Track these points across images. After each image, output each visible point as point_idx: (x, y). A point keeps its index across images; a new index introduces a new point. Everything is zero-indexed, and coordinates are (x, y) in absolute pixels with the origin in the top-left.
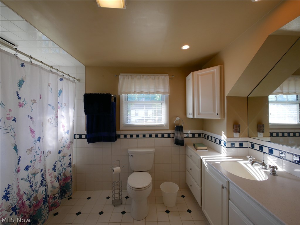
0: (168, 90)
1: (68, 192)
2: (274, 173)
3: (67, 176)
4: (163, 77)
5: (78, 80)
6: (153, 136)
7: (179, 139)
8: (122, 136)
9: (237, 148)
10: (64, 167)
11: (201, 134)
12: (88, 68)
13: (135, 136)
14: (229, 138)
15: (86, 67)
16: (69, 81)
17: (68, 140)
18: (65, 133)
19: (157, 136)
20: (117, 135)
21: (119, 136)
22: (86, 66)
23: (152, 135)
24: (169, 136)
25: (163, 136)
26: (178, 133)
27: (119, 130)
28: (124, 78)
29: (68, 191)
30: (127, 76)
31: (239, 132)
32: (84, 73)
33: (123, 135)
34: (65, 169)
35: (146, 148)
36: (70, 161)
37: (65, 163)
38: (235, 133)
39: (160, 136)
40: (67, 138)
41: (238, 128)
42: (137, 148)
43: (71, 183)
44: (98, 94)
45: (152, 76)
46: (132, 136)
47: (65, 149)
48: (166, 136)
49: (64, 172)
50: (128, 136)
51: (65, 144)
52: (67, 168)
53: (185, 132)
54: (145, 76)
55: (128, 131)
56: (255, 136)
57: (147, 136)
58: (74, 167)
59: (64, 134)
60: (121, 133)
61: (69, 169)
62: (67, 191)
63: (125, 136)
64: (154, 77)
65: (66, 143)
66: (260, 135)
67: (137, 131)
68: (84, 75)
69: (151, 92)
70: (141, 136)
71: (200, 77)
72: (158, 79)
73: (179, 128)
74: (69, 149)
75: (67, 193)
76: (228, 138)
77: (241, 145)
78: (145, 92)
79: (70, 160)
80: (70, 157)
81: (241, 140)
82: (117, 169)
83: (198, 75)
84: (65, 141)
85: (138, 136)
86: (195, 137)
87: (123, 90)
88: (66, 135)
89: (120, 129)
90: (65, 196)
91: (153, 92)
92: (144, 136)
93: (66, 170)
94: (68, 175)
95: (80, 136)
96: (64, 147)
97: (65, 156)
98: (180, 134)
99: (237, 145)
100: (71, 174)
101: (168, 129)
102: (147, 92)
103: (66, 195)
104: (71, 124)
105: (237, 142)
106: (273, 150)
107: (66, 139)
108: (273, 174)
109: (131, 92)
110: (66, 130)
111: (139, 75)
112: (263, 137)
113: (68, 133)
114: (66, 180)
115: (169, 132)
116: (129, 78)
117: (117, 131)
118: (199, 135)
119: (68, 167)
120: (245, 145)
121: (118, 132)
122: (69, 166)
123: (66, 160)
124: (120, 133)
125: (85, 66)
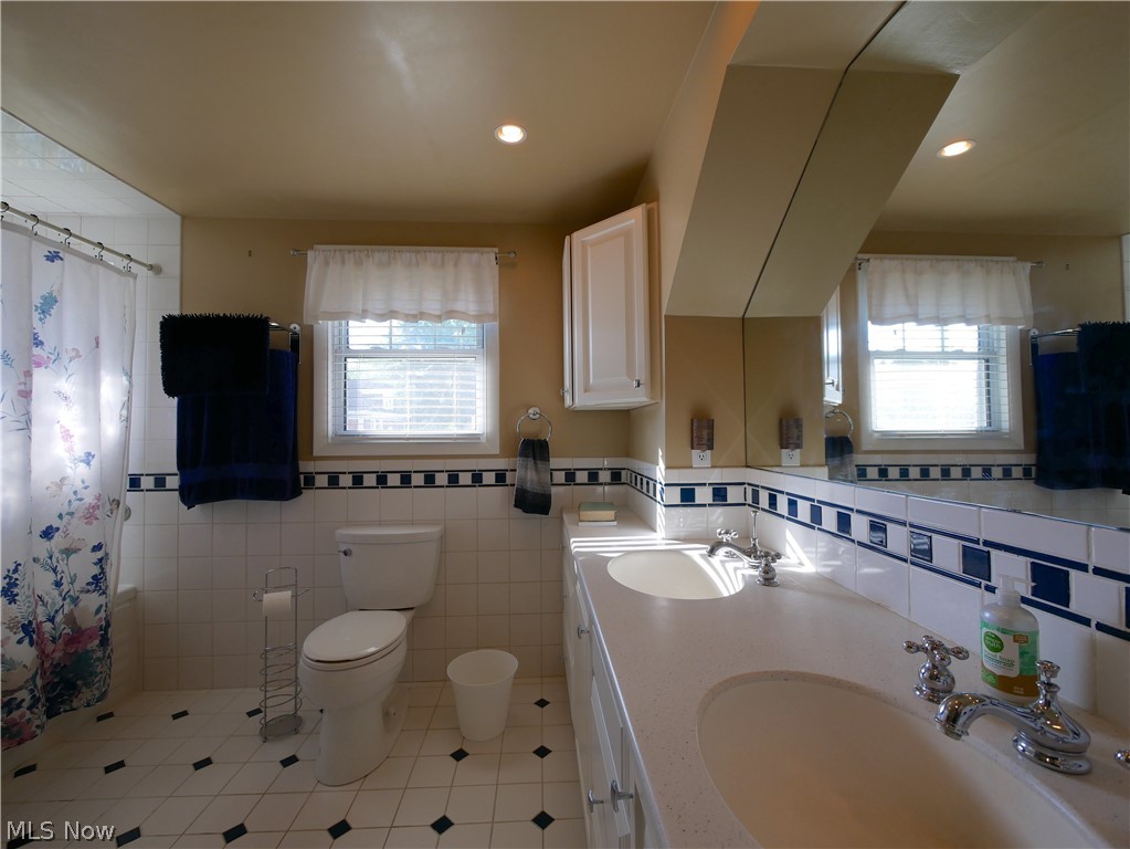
0: (491, 305)
1: (84, 689)
2: (767, 576)
3: (84, 627)
4: (475, 257)
5: (151, 267)
6: (442, 479)
7: (529, 486)
8: (322, 481)
9: (704, 505)
10: (72, 593)
11: (623, 473)
12: (191, 221)
13: (370, 480)
14: (675, 472)
15: (186, 219)
16: (100, 267)
17: (86, 488)
18: (75, 460)
19: (453, 479)
20: (302, 477)
21: (310, 481)
22: (184, 218)
23: (437, 474)
24: (501, 478)
25: (477, 478)
26: (526, 468)
27: (311, 457)
28: (327, 263)
29: (88, 685)
30: (337, 253)
31: (711, 447)
32: (178, 242)
33: (326, 476)
34: (75, 600)
35: (412, 523)
36: (96, 570)
37: (75, 575)
38: (695, 453)
39: (465, 479)
40: (83, 482)
41: (705, 433)
42: (380, 524)
43: (100, 654)
44: (218, 316)
45: (433, 255)
46: (358, 480)
47: (75, 521)
48: (489, 478)
49: (71, 612)
50: (346, 480)
51: (76, 504)
52: (82, 596)
53: (554, 462)
54: (407, 254)
55: (345, 462)
56: (771, 463)
57: (418, 479)
58: (135, 598)
59: (72, 465)
60: (318, 470)
61: (92, 601)
62: (79, 682)
63: (334, 481)
64: (440, 256)
65: (81, 500)
66: (791, 457)
67: (378, 461)
68: (178, 248)
69: (430, 315)
70: (394, 480)
71: (589, 249)
72: (456, 265)
73: (535, 449)
74: (95, 522)
75: (79, 693)
76: (670, 471)
77: (720, 494)
78: (407, 315)
79: (95, 564)
80: (100, 554)
81: (717, 476)
82: (279, 598)
83: (584, 245)
84: (75, 493)
85: (382, 480)
86: (600, 481)
87: (325, 306)
88: (78, 470)
89: (315, 454)
90: (75, 705)
91: (438, 313)
92: (406, 479)
93: (81, 604)
94: (89, 621)
95: (160, 482)
96: (71, 514)
97: (76, 551)
98: (537, 469)
99: (704, 495)
100: (101, 619)
101: (498, 453)
102: (412, 312)
103: (75, 700)
104: (111, 430)
105: (705, 484)
106: (796, 501)
107: (79, 485)
108: (766, 579)
109: (349, 312)
110: (80, 451)
111: (384, 251)
112: (802, 466)
113: (88, 464)
114: (80, 642)
115: (501, 464)
116: (343, 262)
117: (301, 463)
118: (616, 476)
119: (88, 591)
120: (734, 495)
121: (306, 466)
122: (92, 588)
123: (82, 567)
124: (312, 470)
125: (178, 217)
